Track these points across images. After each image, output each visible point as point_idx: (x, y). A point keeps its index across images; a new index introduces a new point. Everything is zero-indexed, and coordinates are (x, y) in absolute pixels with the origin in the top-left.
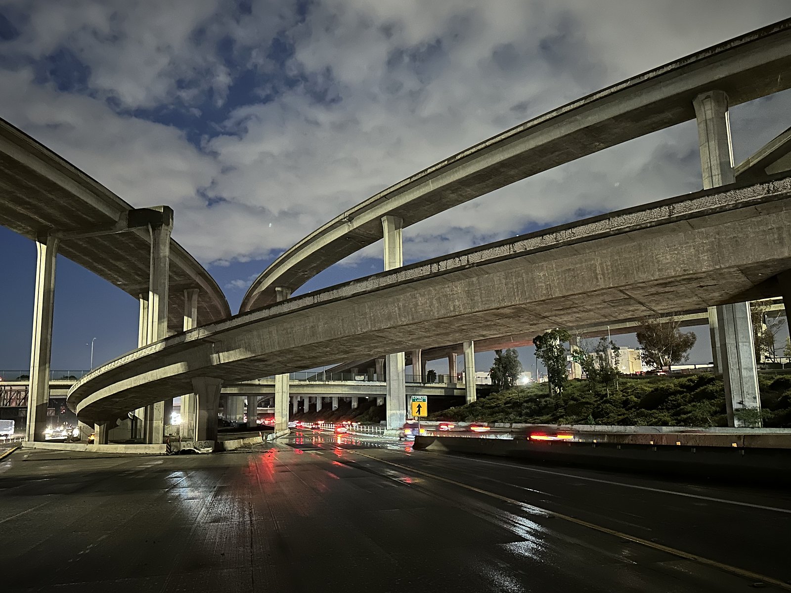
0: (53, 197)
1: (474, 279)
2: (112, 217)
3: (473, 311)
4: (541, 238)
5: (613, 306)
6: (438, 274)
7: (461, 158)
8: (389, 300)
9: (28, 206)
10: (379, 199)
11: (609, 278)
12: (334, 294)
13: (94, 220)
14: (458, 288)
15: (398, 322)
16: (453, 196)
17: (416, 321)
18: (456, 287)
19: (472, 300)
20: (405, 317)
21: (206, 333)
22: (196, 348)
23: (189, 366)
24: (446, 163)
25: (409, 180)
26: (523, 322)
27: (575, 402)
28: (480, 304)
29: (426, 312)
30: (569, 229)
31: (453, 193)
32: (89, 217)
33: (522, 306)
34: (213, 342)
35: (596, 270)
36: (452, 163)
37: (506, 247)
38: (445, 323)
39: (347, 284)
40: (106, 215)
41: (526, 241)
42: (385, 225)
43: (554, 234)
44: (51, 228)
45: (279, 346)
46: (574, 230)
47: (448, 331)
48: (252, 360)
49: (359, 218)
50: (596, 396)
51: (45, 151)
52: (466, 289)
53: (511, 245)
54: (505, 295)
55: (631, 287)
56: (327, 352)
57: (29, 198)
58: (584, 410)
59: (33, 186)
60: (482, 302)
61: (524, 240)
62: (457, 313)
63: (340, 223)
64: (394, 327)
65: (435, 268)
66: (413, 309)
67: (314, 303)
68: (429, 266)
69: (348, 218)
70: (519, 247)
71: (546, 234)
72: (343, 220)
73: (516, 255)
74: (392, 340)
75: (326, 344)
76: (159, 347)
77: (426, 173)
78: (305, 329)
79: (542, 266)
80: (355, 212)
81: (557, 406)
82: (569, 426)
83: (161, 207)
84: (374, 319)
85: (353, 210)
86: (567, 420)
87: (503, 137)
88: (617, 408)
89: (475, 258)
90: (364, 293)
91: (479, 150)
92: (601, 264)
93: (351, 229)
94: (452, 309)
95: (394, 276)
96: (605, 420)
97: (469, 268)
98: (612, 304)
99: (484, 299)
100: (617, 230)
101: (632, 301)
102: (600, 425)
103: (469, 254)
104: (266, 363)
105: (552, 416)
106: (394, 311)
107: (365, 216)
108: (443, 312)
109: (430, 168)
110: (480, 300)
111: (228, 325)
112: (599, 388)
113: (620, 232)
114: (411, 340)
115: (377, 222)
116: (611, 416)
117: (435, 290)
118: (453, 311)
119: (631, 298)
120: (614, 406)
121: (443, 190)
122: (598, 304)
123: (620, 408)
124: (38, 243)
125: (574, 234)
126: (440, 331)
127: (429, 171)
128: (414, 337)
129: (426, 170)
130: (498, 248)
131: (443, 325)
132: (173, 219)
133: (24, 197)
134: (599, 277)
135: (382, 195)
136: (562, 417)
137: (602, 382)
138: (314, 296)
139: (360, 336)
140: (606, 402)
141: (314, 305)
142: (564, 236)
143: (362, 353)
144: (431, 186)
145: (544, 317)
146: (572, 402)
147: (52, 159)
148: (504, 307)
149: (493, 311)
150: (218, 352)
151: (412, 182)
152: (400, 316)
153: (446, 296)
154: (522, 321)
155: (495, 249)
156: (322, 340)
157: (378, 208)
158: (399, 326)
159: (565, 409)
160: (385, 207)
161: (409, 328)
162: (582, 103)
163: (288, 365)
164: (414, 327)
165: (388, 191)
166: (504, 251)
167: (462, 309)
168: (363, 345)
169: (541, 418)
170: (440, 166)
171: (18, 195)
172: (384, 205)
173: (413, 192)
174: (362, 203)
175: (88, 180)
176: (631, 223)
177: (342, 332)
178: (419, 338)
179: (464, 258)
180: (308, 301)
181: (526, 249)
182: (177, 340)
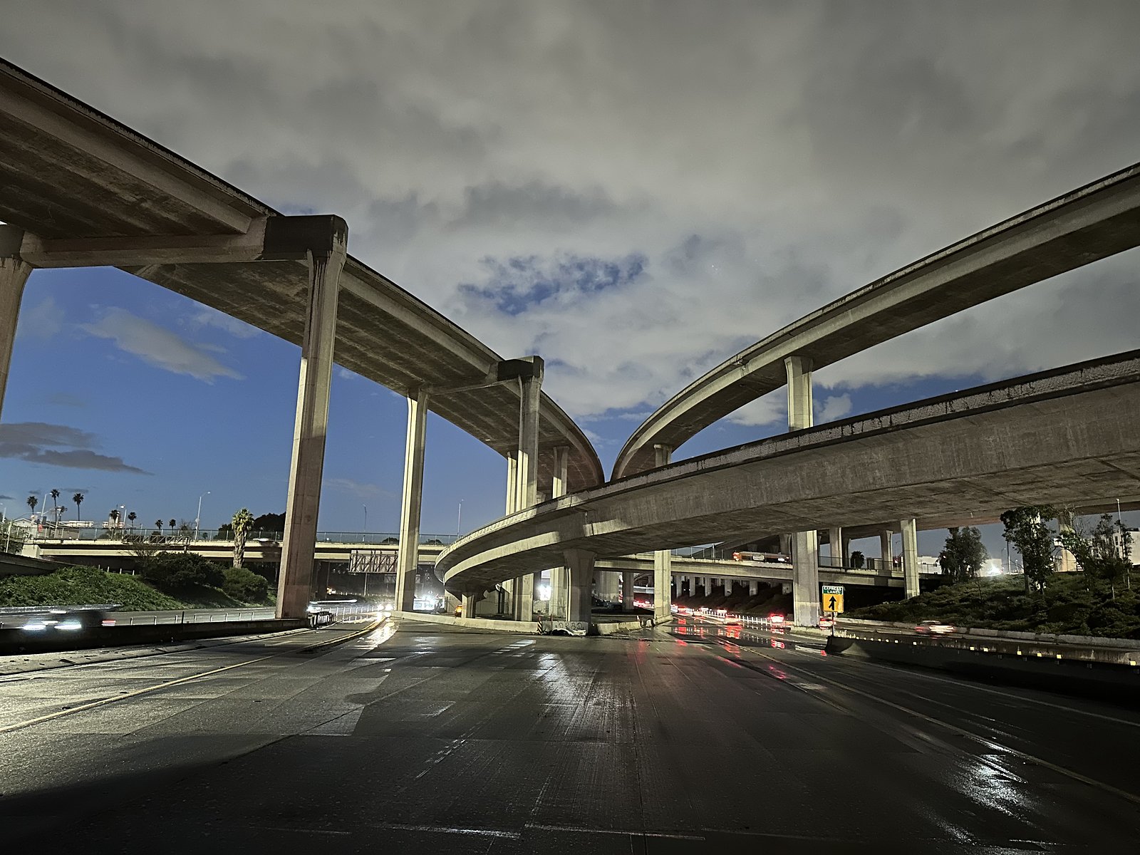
0: (424, 351)
1: (900, 445)
2: (481, 370)
3: (899, 484)
4: (988, 394)
5: (1095, 481)
6: (854, 437)
7: (891, 281)
8: (789, 468)
9: (401, 362)
10: (782, 336)
11: (1085, 446)
12: (723, 460)
13: (463, 374)
14: (879, 455)
15: (800, 495)
16: (881, 329)
17: (824, 495)
18: (875, 454)
19: (897, 470)
20: (811, 490)
21: (579, 500)
22: (568, 517)
23: (561, 536)
24: (871, 288)
25: (821, 311)
26: (970, 499)
27: (1063, 604)
28: (908, 476)
29: (837, 484)
30: (1026, 383)
31: (881, 325)
32: (460, 370)
33: (966, 479)
34: (586, 511)
35: (1066, 435)
36: (879, 288)
37: (942, 406)
38: (862, 498)
39: (737, 448)
40: (476, 368)
41: (968, 398)
42: (790, 368)
43: (1006, 390)
44: (422, 384)
45: (658, 518)
46: (1033, 384)
47: (867, 508)
48: (628, 533)
49: (756, 360)
50: (1096, 597)
51: (417, 303)
52: (890, 457)
53: (948, 403)
54: (941, 465)
55: (1116, 457)
56: (715, 527)
57: (401, 353)
58: (1076, 615)
59: (407, 340)
60: (911, 472)
61: (966, 396)
62: (878, 487)
63: (732, 367)
64: (796, 501)
65: (847, 430)
66: (820, 480)
67: (698, 470)
68: (840, 428)
69: (741, 361)
70: (958, 405)
71: (995, 390)
72: (736, 364)
73: (956, 415)
74: (794, 516)
75: (714, 518)
76: (530, 514)
77: (844, 302)
78: (688, 500)
79: (992, 429)
80: (750, 353)
81: (1036, 608)
82: (1053, 635)
83: (530, 357)
84: (771, 491)
85: (748, 351)
86: (1050, 628)
87: (948, 252)
88: (1126, 614)
89: (900, 418)
90: (758, 459)
91: (915, 270)
92: (1073, 427)
93: (746, 374)
94: (871, 481)
95: (795, 440)
96: (1108, 630)
97: (892, 431)
98: (1092, 478)
99: (913, 470)
100: (1092, 384)
101: (1122, 476)
102: (1100, 636)
103: (892, 413)
104: (644, 537)
105: (1028, 621)
106: (795, 481)
107: (763, 357)
108: (859, 484)
109: (849, 295)
110: (908, 471)
111: (602, 492)
112: (1101, 585)
113: (1097, 387)
114: (820, 517)
115: (779, 365)
116: (1117, 625)
117: (849, 457)
118: (873, 483)
119: (1119, 471)
120: (1122, 611)
121: (867, 323)
122: (1071, 478)
123: (1131, 615)
124: (409, 399)
125: (1033, 388)
126: (856, 507)
127: (847, 299)
128: (823, 513)
129: (845, 298)
130: (930, 407)
131: (860, 500)
132: (543, 370)
133: (397, 352)
134: (1070, 444)
135: (785, 331)
136: (1042, 622)
137: (1104, 577)
138: (698, 462)
139: (753, 510)
140: (1111, 605)
141: (698, 472)
142: (1020, 391)
143: (756, 530)
144: (851, 318)
145: (998, 494)
146: (1059, 603)
147: (423, 312)
148: (941, 480)
149: (926, 485)
150: (591, 522)
151: (825, 314)
152: (803, 488)
153: (863, 465)
154: (967, 498)
155: (926, 408)
156: (708, 513)
157: (780, 348)
158: (802, 500)
159: (1048, 612)
160: (789, 346)
161: (816, 502)
162: (1061, 202)
163: (669, 540)
164: (821, 501)
165: (794, 327)
166: (940, 410)
167: (884, 481)
168: (757, 520)
169: (1012, 623)
170: (863, 291)
171: (392, 350)
172: (789, 343)
173: (826, 326)
174: (760, 342)
175: (459, 332)
176: (1113, 375)
177: (732, 504)
178: (829, 515)
179: (886, 419)
180: (692, 467)
181: (968, 407)
182: (548, 508)
